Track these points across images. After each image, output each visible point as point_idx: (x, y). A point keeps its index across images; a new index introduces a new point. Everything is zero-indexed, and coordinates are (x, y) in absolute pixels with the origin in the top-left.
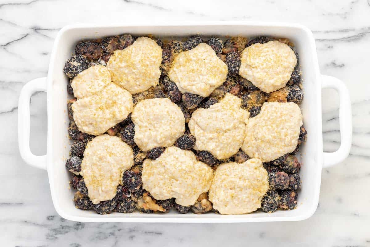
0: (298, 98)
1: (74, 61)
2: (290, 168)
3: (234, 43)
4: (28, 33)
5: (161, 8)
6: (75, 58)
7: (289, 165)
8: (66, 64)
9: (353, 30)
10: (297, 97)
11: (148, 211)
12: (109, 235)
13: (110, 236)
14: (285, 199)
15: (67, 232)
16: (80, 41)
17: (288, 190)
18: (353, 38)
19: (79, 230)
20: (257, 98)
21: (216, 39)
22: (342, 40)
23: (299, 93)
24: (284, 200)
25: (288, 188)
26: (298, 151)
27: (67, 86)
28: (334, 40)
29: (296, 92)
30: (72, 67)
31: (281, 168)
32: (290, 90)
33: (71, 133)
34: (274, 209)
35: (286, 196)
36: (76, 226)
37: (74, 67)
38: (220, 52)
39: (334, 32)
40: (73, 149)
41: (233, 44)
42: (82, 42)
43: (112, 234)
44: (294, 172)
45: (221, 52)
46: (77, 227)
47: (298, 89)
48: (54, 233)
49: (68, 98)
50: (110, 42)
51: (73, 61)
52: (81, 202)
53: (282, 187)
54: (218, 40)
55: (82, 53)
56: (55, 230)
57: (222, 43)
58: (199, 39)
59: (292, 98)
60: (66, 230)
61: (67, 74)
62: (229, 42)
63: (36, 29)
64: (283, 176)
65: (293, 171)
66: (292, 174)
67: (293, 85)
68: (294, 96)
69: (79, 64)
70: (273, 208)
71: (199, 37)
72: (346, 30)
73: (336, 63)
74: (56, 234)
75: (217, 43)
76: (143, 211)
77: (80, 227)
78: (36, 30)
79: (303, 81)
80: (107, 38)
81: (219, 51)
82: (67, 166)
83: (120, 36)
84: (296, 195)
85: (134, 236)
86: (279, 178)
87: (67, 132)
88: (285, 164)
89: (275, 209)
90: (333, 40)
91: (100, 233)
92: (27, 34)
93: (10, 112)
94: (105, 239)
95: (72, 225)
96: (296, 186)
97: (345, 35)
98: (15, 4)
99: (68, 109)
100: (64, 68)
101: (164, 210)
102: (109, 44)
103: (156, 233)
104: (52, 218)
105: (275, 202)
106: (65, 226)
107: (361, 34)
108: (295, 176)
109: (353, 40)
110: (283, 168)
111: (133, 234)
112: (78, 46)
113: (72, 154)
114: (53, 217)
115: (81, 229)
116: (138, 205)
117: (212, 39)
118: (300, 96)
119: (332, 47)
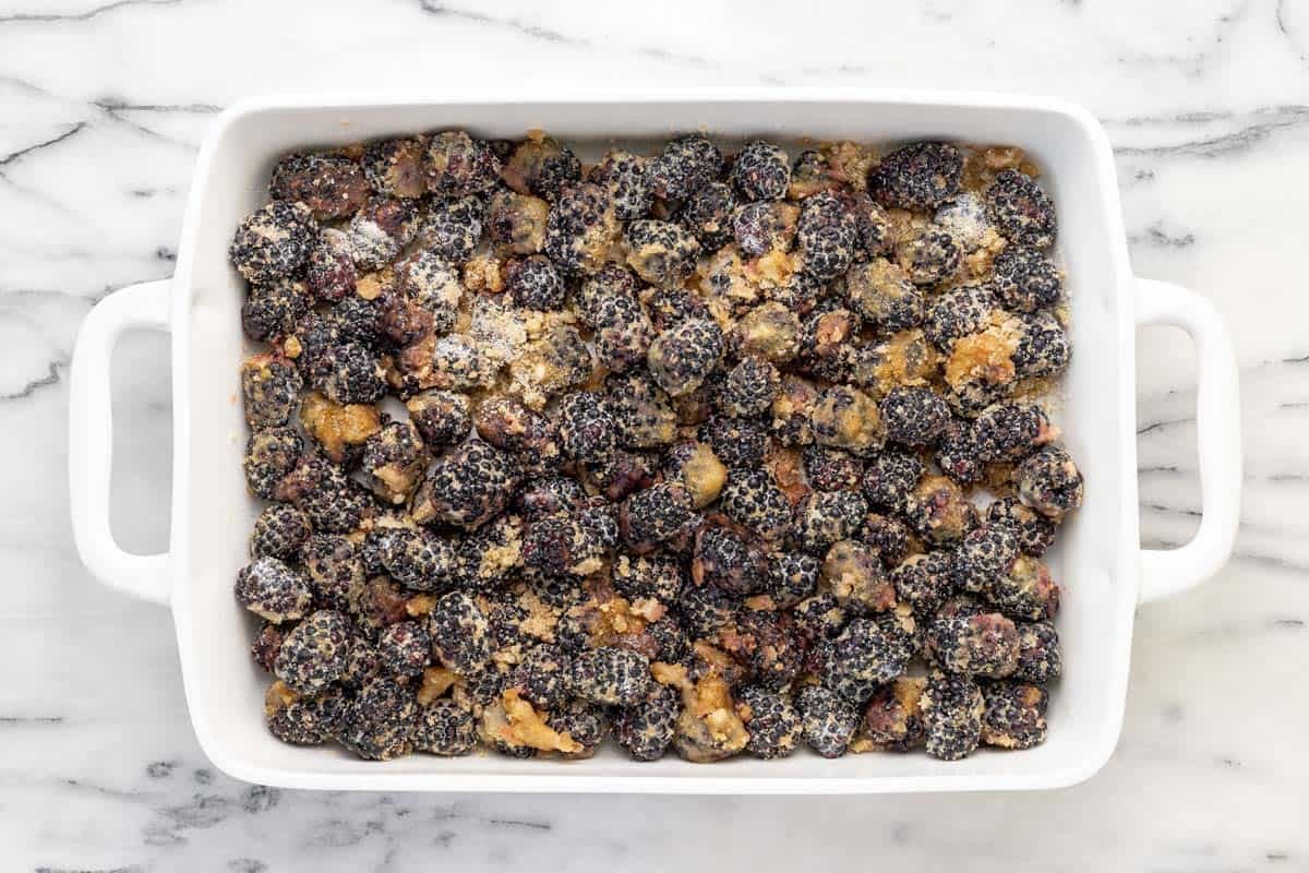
0: (1052, 357)
1: (268, 223)
2: (1023, 602)
3: (827, 165)
4: (81, 120)
5: (552, 36)
6: (272, 214)
7: (1021, 592)
8: (238, 231)
9: (1226, 116)
10: (1049, 356)
11: (518, 751)
12: (366, 829)
13: (367, 833)
14: (1003, 712)
15: (217, 820)
16: (288, 154)
17: (1013, 681)
18: (1224, 144)
19: (261, 813)
20: (909, 356)
21: (767, 150)
22: (1186, 152)
23: (1056, 342)
24: (999, 716)
25: (1015, 673)
26: (1052, 543)
27: (243, 311)
28: (1159, 151)
29: (1048, 335)
30: (259, 245)
31: (993, 600)
32: (1026, 331)
33: (255, 477)
34: (970, 747)
35: (1009, 702)
36: (250, 799)
37: (265, 245)
38: (779, 194)
39: (1156, 121)
40: (262, 534)
41: (825, 166)
42: (296, 156)
43: (376, 826)
44: (1035, 616)
45: (783, 196)
46: (253, 800)
47: (1053, 326)
48: (173, 823)
49: (244, 351)
50: (393, 160)
51: (264, 223)
52: (292, 719)
53: (995, 668)
54: (771, 151)
55: (296, 194)
56: (175, 812)
57: (788, 163)
58: (706, 146)
59: (1032, 357)
60: (215, 812)
61: (240, 268)
62: (812, 160)
63: (113, 107)
64: (998, 629)
65: (1033, 611)
66: (1031, 622)
67: (1034, 313)
68: (1039, 349)
69: (286, 235)
70: (966, 742)
71: (705, 141)
72: (1198, 114)
73: (1162, 230)
74: (178, 827)
75: (769, 164)
76: (502, 751)
77: (264, 802)
78: (110, 108)
79: (1068, 298)
80: (382, 144)
81: (778, 190)
82: (238, 592)
83: (430, 138)
84: (1043, 698)
85: (453, 835)
86: (984, 634)
87: (243, 472)
88: (1006, 587)
89: (973, 748)
90: (1156, 150)
91: (334, 823)
92: (81, 125)
93: (20, 396)
94: (351, 843)
95: (234, 794)
96: (1044, 665)
97: (1198, 134)
98: (37, 18)
99: (244, 391)
100: (233, 248)
101: (575, 747)
102: (391, 164)
103: (528, 824)
104: (164, 768)
105: (973, 722)
106: (210, 799)
107: (1253, 132)
108: (1039, 630)
109: (1224, 151)
110: (1000, 601)
111: (450, 826)
112: (281, 169)
113: (258, 550)
114: (169, 766)
115: (267, 809)
116: (484, 730)
117: (750, 148)
118: (1060, 350)
119: (1151, 175)
